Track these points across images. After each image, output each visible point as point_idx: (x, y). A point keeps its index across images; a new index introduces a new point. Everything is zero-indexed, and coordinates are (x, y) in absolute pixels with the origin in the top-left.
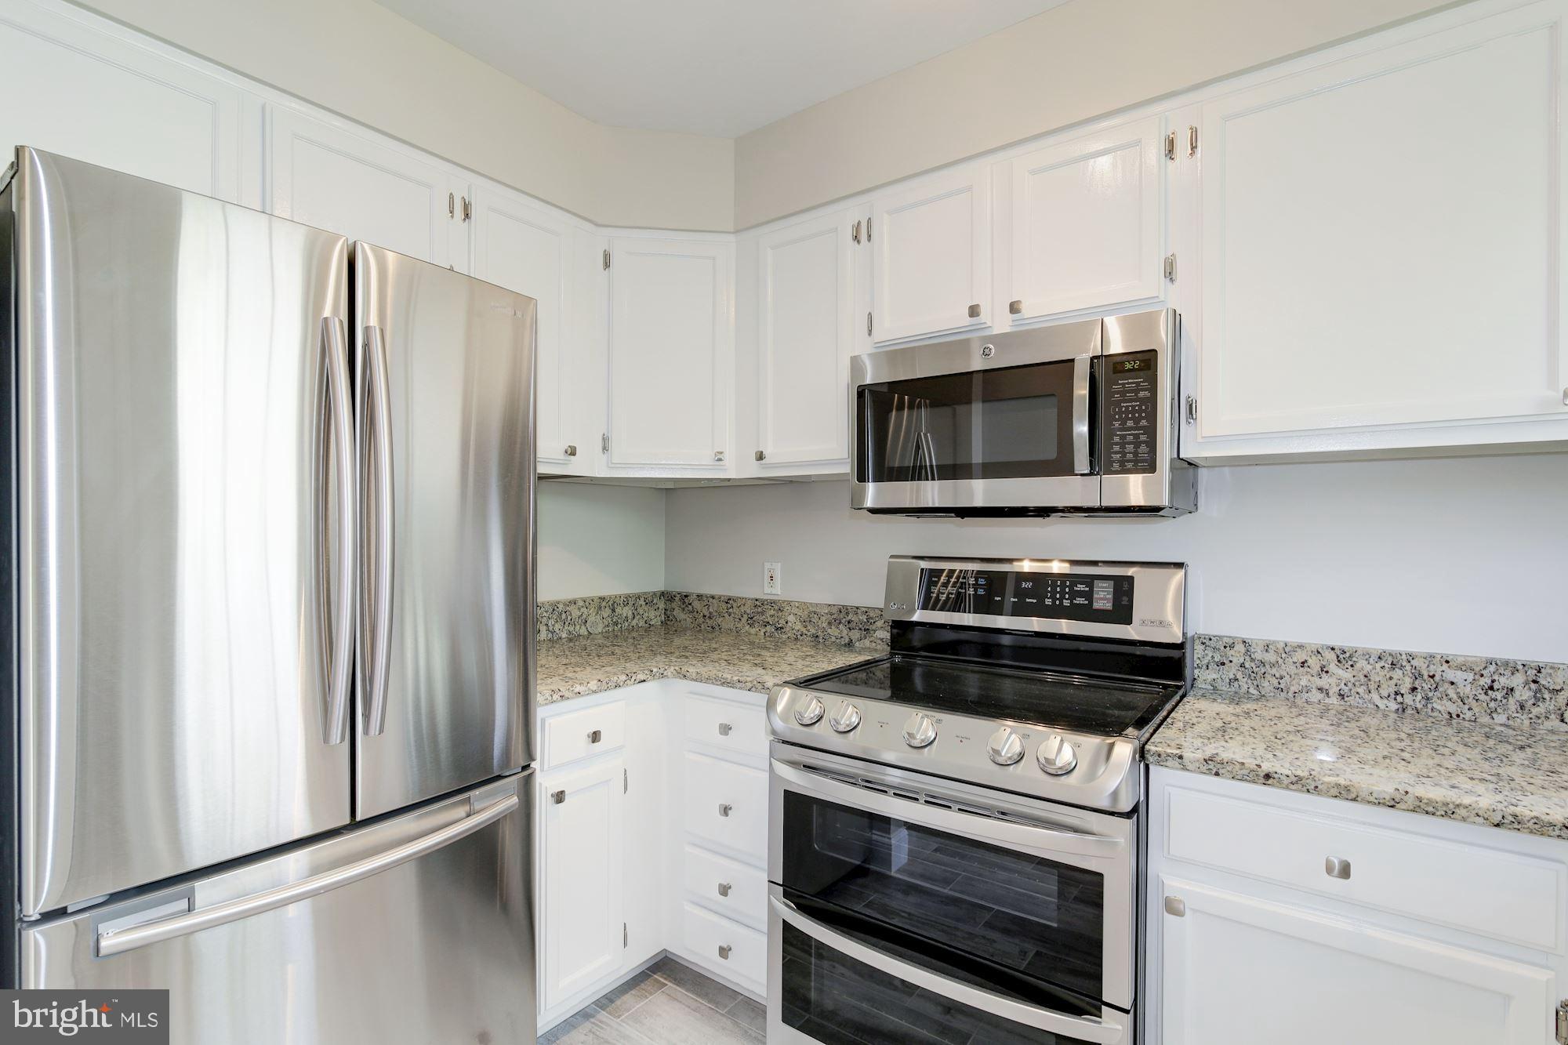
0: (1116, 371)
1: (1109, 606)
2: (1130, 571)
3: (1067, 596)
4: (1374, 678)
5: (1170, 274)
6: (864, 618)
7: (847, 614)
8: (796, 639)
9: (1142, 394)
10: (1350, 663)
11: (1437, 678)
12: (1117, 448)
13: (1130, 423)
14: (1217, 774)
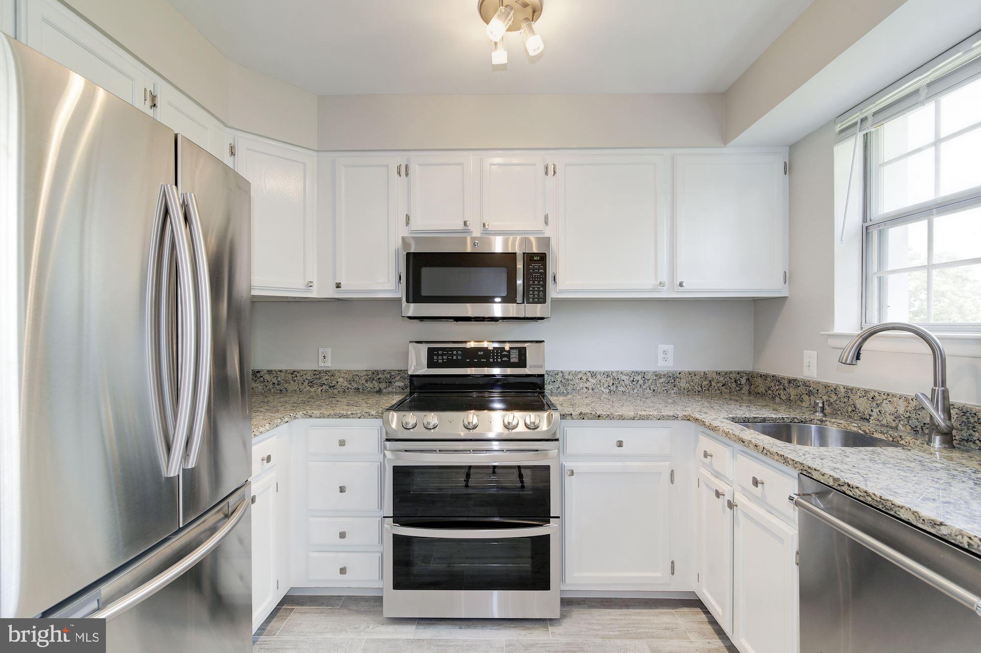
0: (531, 260)
1: (517, 360)
2: (526, 345)
3: (499, 357)
4: (602, 381)
5: (546, 223)
6: (388, 376)
7: (378, 374)
8: (344, 392)
9: (541, 271)
10: (595, 377)
11: (619, 379)
12: (531, 292)
13: (536, 282)
14: (583, 419)
